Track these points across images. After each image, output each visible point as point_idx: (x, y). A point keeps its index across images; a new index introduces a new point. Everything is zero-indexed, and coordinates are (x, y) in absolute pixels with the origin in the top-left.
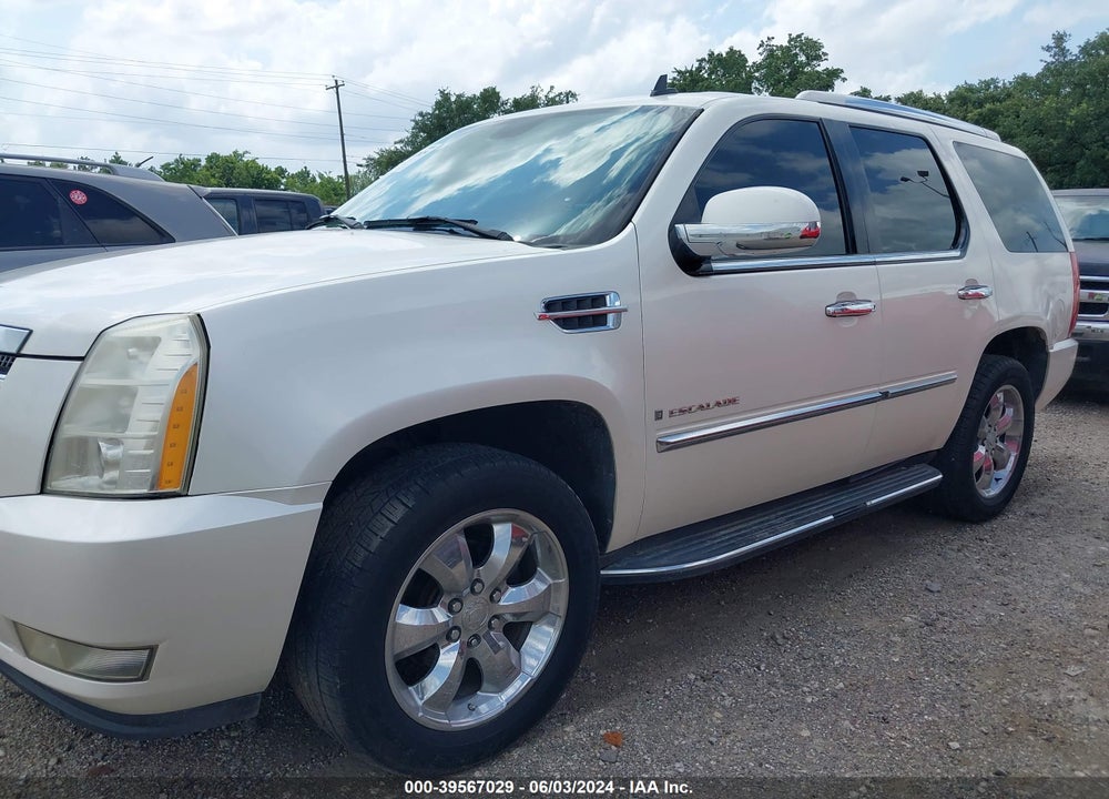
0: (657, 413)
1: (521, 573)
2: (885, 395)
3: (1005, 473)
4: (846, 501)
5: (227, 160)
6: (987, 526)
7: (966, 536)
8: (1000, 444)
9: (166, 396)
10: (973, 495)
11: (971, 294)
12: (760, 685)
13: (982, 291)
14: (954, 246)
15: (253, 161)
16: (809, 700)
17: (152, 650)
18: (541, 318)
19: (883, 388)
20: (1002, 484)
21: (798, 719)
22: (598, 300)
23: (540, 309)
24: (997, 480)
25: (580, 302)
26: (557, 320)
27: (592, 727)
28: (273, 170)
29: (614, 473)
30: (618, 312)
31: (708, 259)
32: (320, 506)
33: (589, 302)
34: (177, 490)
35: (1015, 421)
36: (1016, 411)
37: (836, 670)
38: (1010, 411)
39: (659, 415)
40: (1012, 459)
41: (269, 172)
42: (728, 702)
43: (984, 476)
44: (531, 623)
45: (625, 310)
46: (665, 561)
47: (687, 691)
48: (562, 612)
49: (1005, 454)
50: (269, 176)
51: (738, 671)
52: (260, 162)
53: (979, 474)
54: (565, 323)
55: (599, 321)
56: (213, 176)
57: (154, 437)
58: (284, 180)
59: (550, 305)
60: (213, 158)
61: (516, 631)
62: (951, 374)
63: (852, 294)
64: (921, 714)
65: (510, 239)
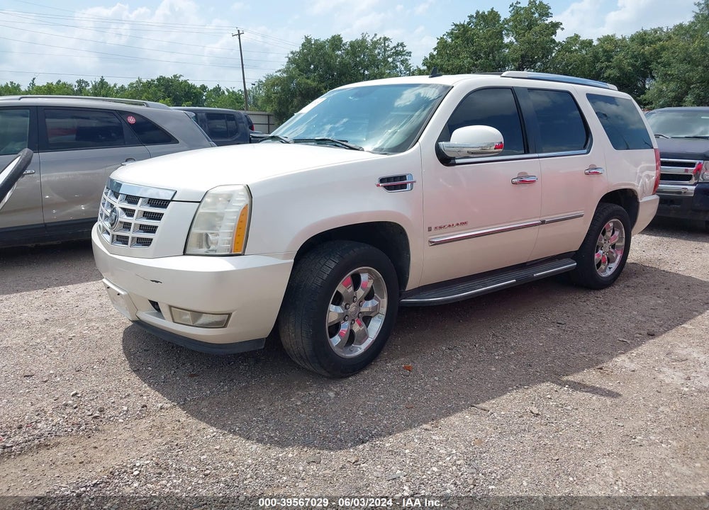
0: (429, 228)
1: (369, 296)
2: (543, 222)
3: (614, 266)
4: (523, 273)
5: (168, 80)
6: (603, 291)
7: (590, 296)
8: (612, 250)
9: (235, 217)
10: (595, 276)
11: (593, 172)
12: (475, 352)
13: (599, 171)
14: (584, 148)
15: (186, 81)
16: (497, 358)
17: (230, 315)
18: (378, 185)
19: (543, 219)
20: (612, 270)
21: (491, 364)
22: (403, 178)
23: (377, 182)
24: (610, 268)
25: (395, 178)
26: (385, 187)
27: (399, 364)
28: (198, 86)
29: (410, 255)
30: (412, 183)
31: (454, 158)
32: (293, 261)
33: (399, 178)
34: (240, 253)
35: (621, 239)
36: (621, 233)
37: (512, 348)
38: (617, 233)
39: (430, 229)
40: (618, 258)
41: (195, 88)
42: (460, 357)
43: (603, 267)
44: (371, 317)
45: (415, 182)
46: (433, 296)
47: (442, 353)
48: (384, 313)
49: (614, 255)
50: (195, 91)
51: (465, 346)
52: (190, 82)
53: (599, 265)
54: (388, 188)
55: (403, 186)
56: (160, 91)
57: (231, 232)
58: (205, 94)
59: (382, 180)
60: (161, 79)
61: (367, 319)
62: (580, 213)
63: (525, 173)
64: (547, 364)
65: (363, 150)
